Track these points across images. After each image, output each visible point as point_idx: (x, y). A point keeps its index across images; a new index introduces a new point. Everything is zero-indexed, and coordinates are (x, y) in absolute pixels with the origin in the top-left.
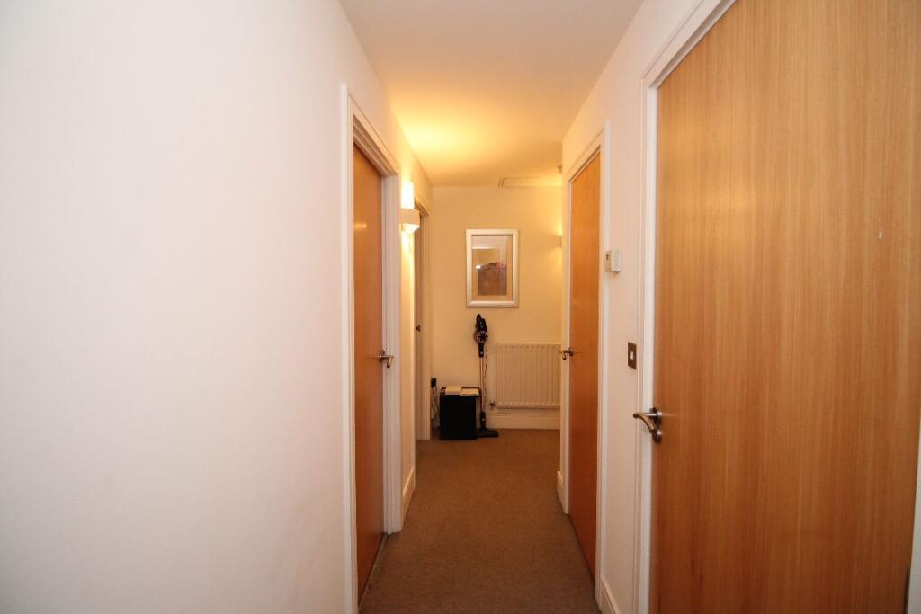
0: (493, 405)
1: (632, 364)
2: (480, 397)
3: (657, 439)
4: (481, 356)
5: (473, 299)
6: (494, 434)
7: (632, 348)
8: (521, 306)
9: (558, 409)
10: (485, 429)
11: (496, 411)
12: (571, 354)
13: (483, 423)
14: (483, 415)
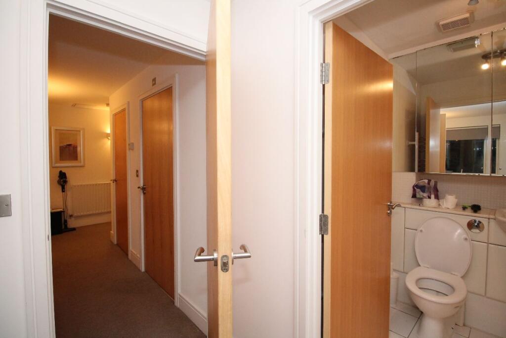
0: (71, 216)
1: (137, 176)
2: (64, 212)
3: (144, 194)
4: (63, 191)
5: (56, 162)
6: (74, 229)
7: (137, 171)
8: (86, 165)
9: (110, 212)
10: (68, 228)
11: (73, 219)
12: (116, 181)
13: (66, 226)
14: (66, 221)
